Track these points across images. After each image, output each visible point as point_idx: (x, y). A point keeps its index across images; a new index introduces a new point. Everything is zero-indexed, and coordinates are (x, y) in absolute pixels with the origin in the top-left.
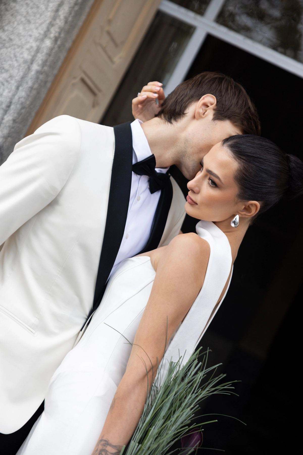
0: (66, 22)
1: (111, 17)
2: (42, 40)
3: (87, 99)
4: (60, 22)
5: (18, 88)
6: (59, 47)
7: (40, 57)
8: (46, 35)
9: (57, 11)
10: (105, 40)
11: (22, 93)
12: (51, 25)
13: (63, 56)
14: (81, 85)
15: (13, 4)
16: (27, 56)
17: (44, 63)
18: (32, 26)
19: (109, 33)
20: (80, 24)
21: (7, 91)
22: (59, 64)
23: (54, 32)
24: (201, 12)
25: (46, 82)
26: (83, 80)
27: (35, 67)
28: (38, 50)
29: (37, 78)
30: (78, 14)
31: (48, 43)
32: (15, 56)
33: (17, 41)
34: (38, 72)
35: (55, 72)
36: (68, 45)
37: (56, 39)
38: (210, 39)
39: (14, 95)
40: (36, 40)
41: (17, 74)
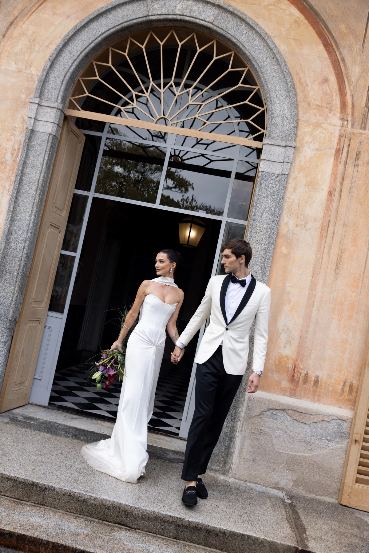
0: (37, 209)
1: (54, 202)
2: (31, 216)
3: (56, 231)
4: (35, 209)
5: (27, 234)
6: (37, 217)
7: (32, 222)
8: (31, 214)
9: (33, 206)
10: (55, 210)
11: (29, 235)
12: (32, 211)
13: (40, 219)
14: (51, 227)
15: (18, 207)
16: (27, 223)
17: (34, 223)
18: (26, 213)
19: (55, 207)
20: (43, 207)
21: (24, 235)
22: (40, 222)
23: (34, 213)
24: (89, 190)
25: (36, 229)
26: (50, 225)
27: (31, 225)
28: (30, 220)
29: (33, 229)
30: (41, 205)
31: (33, 217)
32: (24, 224)
33: (23, 219)
34: (32, 227)
35: (39, 225)
36: (41, 215)
37: (35, 215)
38: (94, 198)
39: (26, 236)
40: (29, 217)
41: (26, 229)
